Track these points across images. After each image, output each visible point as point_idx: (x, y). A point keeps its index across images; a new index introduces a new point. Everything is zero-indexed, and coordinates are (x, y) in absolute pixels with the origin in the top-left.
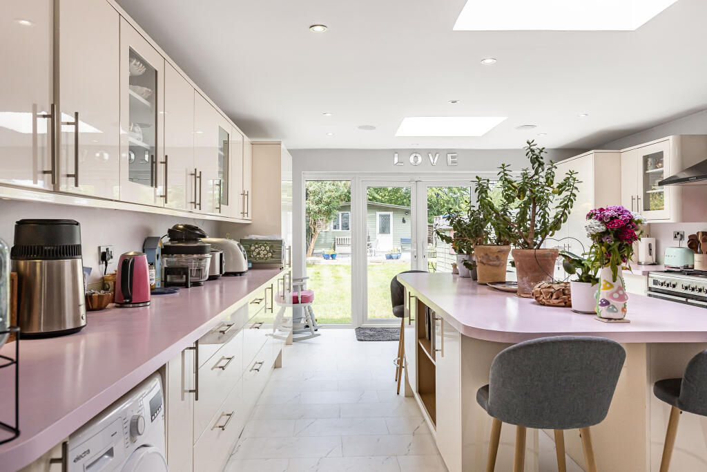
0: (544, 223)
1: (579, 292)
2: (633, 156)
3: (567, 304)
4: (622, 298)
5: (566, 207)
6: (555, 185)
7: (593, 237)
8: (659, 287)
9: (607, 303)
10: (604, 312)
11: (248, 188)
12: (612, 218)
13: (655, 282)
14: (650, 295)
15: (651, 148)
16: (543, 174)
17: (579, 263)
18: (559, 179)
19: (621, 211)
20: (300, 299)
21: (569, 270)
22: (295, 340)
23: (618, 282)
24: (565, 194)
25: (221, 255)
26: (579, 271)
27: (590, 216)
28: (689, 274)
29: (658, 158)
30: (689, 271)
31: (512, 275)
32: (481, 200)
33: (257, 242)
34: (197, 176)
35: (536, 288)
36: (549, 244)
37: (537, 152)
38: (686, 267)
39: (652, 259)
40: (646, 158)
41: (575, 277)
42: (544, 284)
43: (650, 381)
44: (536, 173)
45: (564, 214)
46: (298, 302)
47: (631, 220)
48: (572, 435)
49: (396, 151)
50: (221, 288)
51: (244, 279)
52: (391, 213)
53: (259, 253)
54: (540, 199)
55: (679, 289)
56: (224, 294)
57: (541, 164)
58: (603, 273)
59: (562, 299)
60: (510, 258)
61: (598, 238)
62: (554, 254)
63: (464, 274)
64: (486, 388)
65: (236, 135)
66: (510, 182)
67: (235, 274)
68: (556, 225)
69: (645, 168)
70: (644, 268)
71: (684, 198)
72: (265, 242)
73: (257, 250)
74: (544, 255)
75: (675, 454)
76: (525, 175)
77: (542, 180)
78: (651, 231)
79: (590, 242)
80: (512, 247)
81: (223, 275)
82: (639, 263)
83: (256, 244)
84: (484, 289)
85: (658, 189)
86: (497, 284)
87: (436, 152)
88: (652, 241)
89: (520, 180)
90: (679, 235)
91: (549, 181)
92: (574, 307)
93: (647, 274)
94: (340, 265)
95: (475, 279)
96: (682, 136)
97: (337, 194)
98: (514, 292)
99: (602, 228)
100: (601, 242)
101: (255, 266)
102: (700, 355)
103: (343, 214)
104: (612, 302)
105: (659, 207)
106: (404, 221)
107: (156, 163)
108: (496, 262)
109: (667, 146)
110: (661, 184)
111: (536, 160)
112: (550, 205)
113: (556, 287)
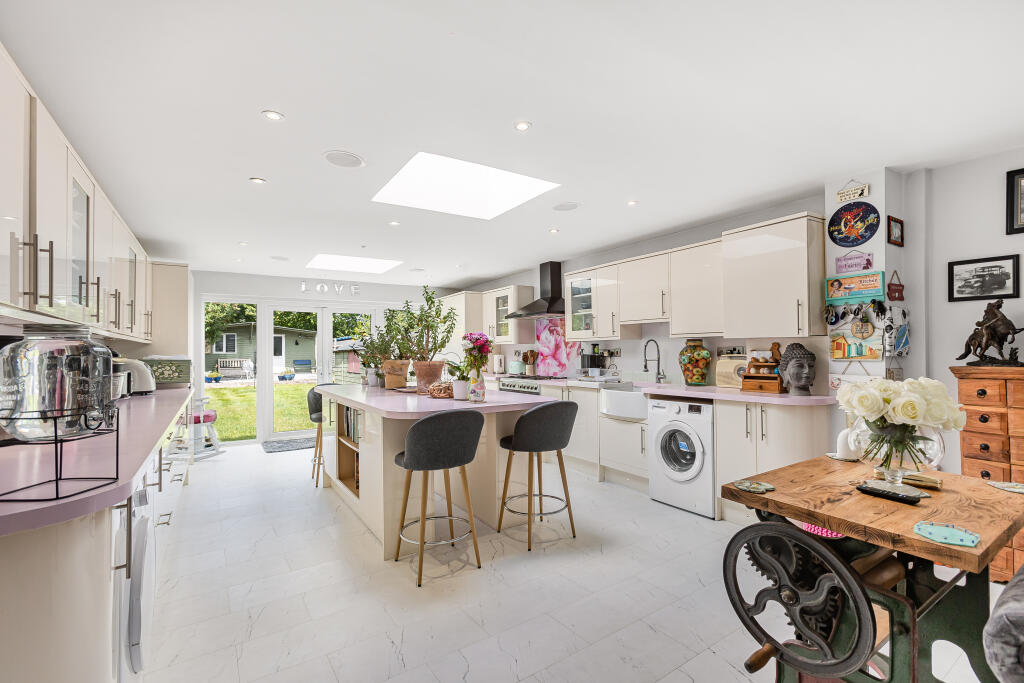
0: (435, 343)
1: (458, 389)
2: (490, 297)
3: (451, 397)
4: (483, 388)
5: (449, 332)
6: (442, 317)
7: (466, 351)
8: (506, 388)
9: (475, 392)
10: (472, 397)
11: (149, 309)
12: (477, 340)
13: (503, 385)
14: (501, 389)
15: (500, 292)
16: (434, 309)
17: (458, 368)
18: (444, 313)
19: (482, 335)
20: (202, 419)
21: (452, 374)
22: (196, 460)
23: (480, 378)
24: (448, 323)
25: (129, 375)
26: (458, 373)
27: (465, 338)
28: (523, 378)
29: (505, 300)
30: (523, 376)
31: (413, 382)
32: (388, 327)
33: (160, 362)
34: (117, 296)
35: (431, 387)
36: (438, 358)
37: (430, 294)
38: (521, 374)
39: (502, 370)
40: (498, 299)
41: (456, 378)
42: (436, 384)
43: (497, 438)
44: (430, 308)
45: (447, 337)
46: (199, 422)
47: (487, 341)
48: (454, 472)
49: (304, 280)
50: (129, 408)
51: (151, 398)
52: (283, 336)
53: (163, 373)
54: (432, 326)
55: (517, 388)
56: (132, 409)
57: (433, 302)
58: (472, 374)
59: (448, 393)
60: (410, 368)
61: (469, 351)
62: (441, 364)
63: (374, 383)
64: (403, 453)
65: (142, 255)
66: (412, 314)
67: (141, 393)
68: (443, 345)
69: (498, 307)
70: (496, 375)
71: (520, 326)
72: (170, 362)
73: (160, 371)
74: (435, 365)
75: (510, 484)
76: (422, 309)
77: (434, 313)
78: (501, 350)
79: (464, 354)
80: (411, 361)
81: (131, 395)
82: (494, 373)
83: (160, 363)
84: (392, 392)
85: (506, 321)
86: (400, 388)
87: (341, 283)
88: (502, 357)
89: (418, 313)
90: (517, 353)
91: (438, 314)
92: (455, 397)
93: (498, 379)
94: (225, 389)
95: (383, 386)
96: (519, 286)
97: (222, 315)
98: (415, 392)
99: (471, 346)
100: (471, 354)
101: (160, 386)
102: (522, 418)
103: (227, 336)
104: (477, 391)
105: (506, 333)
106: (297, 344)
107: (87, 283)
108: (398, 372)
109: (510, 292)
110: (506, 318)
111: (429, 300)
112: (439, 331)
113: (444, 385)
